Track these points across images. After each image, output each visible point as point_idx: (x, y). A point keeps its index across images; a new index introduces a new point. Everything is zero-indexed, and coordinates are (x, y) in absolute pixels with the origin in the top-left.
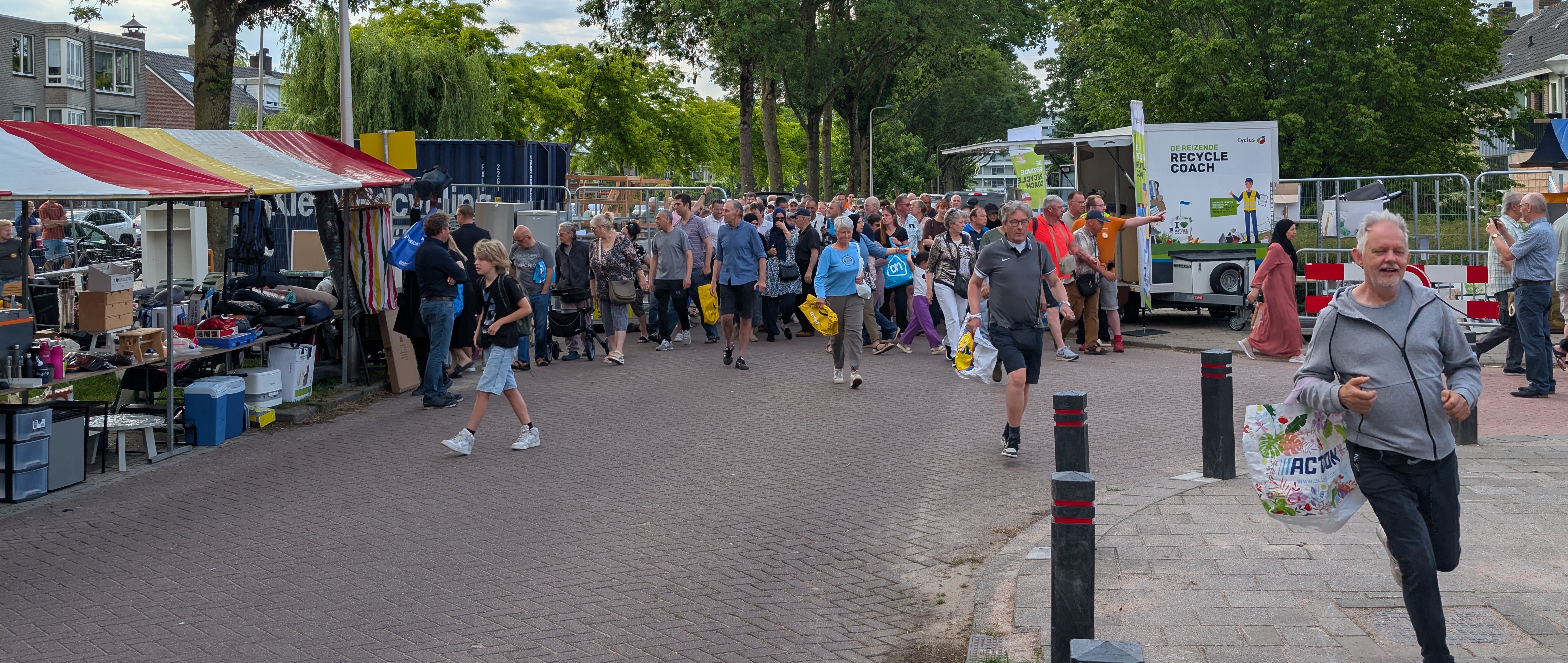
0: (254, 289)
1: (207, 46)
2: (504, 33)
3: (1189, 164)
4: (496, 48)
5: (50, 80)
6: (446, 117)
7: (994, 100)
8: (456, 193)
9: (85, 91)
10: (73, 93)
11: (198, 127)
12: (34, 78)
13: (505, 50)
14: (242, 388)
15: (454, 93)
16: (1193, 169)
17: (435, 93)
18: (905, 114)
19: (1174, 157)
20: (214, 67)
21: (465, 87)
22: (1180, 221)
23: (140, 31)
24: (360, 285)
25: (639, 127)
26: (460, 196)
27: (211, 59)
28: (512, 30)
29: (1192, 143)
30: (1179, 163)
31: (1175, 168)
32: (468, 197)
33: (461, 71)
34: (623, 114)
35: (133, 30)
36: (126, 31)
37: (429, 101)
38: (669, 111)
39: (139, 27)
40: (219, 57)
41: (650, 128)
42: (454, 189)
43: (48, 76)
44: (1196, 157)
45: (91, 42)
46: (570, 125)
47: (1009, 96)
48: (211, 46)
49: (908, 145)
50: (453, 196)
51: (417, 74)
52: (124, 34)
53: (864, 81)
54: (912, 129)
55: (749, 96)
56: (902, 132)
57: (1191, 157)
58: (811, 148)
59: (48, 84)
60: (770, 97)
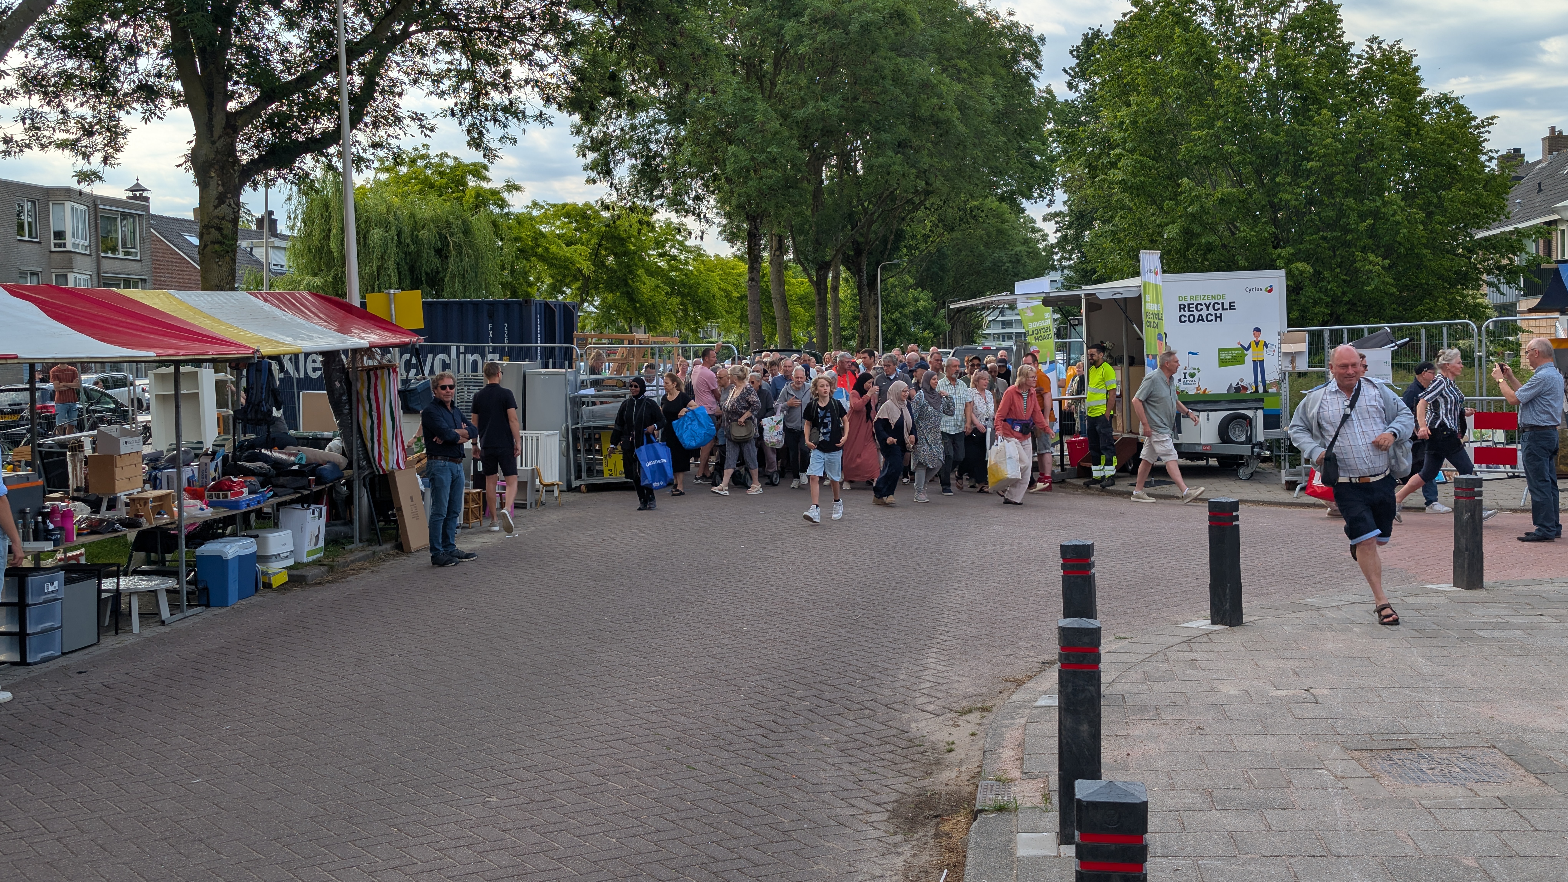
0: (263, 451)
1: (211, 208)
2: (509, 191)
3: (1196, 314)
4: (501, 207)
5: (55, 245)
6: (453, 277)
7: (1003, 254)
8: (465, 353)
9: (90, 255)
10: (79, 257)
11: (204, 289)
12: (39, 243)
13: (511, 209)
14: (253, 549)
15: (460, 253)
16: (1201, 319)
17: (441, 253)
18: (913, 269)
19: (1181, 308)
20: (219, 229)
21: (472, 246)
22: (1188, 372)
23: (145, 194)
24: (369, 445)
25: (646, 286)
26: (468, 356)
27: (216, 221)
28: (517, 188)
29: (1200, 293)
30: (1187, 314)
31: (1183, 319)
32: (476, 357)
33: (467, 231)
34: (630, 272)
35: (138, 193)
36: (131, 194)
37: (436, 261)
38: (677, 269)
39: (144, 190)
40: (223, 218)
41: (658, 286)
42: (462, 349)
43: (53, 240)
44: (1204, 307)
45: (96, 205)
46: (578, 284)
47: (1018, 249)
48: (216, 207)
49: (917, 300)
50: (462, 356)
51: (423, 234)
52: (128, 198)
53: (872, 236)
54: (920, 284)
55: (756, 252)
56: (911, 287)
57: (1199, 307)
58: (820, 305)
59: (53, 249)
60: (777, 253)
